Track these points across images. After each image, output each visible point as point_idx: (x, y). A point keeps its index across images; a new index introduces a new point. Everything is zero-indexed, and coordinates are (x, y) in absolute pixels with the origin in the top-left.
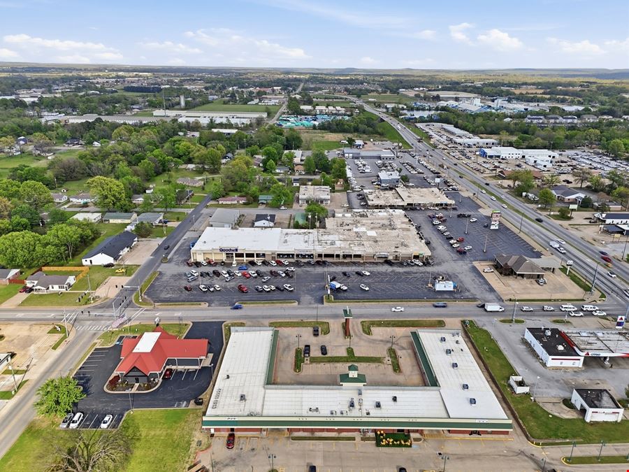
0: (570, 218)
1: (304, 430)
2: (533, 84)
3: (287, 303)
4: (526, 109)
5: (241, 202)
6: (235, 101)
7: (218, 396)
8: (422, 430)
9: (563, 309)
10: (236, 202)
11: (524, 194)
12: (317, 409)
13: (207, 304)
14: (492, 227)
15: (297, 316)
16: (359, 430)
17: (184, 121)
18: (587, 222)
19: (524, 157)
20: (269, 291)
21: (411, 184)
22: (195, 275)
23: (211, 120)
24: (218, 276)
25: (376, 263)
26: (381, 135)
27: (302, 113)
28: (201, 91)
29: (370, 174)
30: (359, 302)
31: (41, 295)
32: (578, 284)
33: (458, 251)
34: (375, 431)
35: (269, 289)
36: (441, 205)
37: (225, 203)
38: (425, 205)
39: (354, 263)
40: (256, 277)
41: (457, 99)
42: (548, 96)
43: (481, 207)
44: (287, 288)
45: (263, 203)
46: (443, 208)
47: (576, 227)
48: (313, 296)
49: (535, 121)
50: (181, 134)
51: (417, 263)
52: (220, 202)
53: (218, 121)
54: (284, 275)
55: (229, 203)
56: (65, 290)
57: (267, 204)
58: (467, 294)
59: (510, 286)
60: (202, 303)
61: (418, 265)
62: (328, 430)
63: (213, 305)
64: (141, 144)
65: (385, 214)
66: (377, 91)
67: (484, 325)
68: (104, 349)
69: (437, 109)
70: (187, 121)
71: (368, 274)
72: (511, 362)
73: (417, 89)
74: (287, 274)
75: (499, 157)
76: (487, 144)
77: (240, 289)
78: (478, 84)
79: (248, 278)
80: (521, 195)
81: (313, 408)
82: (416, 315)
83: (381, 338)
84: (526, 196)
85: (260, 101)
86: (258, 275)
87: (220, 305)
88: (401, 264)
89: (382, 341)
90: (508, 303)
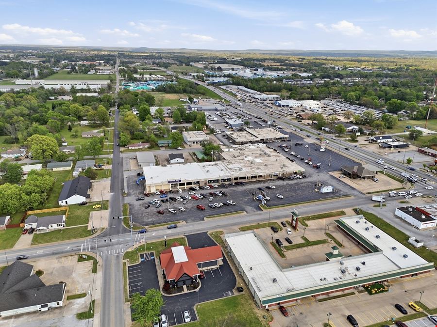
0: (357, 141)
1: (322, 294)
2: (271, 59)
3: (239, 213)
4: (278, 75)
5: (146, 147)
6: (76, 72)
7: (255, 283)
8: (388, 280)
9: (400, 195)
10: (141, 147)
11: (323, 128)
12: (325, 279)
13: (184, 222)
14: (321, 150)
15: (253, 221)
16: (354, 288)
17: (50, 88)
18: (367, 142)
19: (301, 105)
20: (220, 207)
21: (251, 127)
22: (158, 202)
23: (73, 87)
24: (175, 201)
25: (273, 180)
26: (203, 94)
27: (135, 80)
28: (40, 64)
29: (218, 122)
30: (284, 206)
31: (45, 234)
32: (394, 179)
33: (314, 167)
34: (363, 286)
35: (219, 206)
36: (281, 138)
37: (133, 148)
38: (271, 140)
39: (260, 181)
40: (202, 198)
41: (233, 69)
42: (285, 67)
43: (304, 138)
44: (231, 203)
45: (162, 146)
46: (282, 141)
47: (364, 146)
48: (252, 206)
49: (290, 83)
50: (53, 98)
51: (299, 177)
52: (130, 148)
53: (78, 87)
54: (221, 195)
55: (137, 148)
56: (62, 227)
57: (165, 147)
58: (342, 193)
59: (361, 185)
60: (180, 221)
61: (299, 178)
62: (336, 291)
63: (188, 221)
64: (32, 107)
65: (254, 147)
66: (176, 64)
67: (367, 210)
68: (136, 266)
69: (225, 76)
70: (52, 88)
71: (274, 187)
72: (400, 230)
73: (201, 62)
74: (223, 194)
75: (288, 106)
76: (274, 98)
77: (199, 208)
78: (238, 59)
79: (197, 200)
80: (321, 129)
81: (323, 278)
82: (325, 210)
83: (316, 228)
84: (324, 130)
85: (96, 71)
86: (204, 197)
87: (194, 220)
88: (289, 179)
89: (317, 229)
90: (368, 195)
